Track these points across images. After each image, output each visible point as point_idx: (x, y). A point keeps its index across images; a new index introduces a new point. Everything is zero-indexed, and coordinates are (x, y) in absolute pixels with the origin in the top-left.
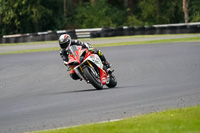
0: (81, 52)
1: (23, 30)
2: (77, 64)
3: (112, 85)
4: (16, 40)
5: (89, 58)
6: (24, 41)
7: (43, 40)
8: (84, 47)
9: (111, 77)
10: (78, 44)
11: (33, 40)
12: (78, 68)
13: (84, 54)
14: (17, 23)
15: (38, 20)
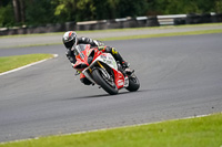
0: (89, 52)
1: (99, 16)
2: (85, 66)
3: (133, 88)
4: (92, 28)
5: (99, 58)
6: (101, 29)
7: (121, 27)
8: (93, 45)
9: (131, 79)
10: (85, 42)
11: (110, 27)
12: (88, 71)
13: (93, 54)
14: (93, 8)
15: (116, 6)
